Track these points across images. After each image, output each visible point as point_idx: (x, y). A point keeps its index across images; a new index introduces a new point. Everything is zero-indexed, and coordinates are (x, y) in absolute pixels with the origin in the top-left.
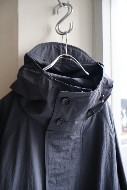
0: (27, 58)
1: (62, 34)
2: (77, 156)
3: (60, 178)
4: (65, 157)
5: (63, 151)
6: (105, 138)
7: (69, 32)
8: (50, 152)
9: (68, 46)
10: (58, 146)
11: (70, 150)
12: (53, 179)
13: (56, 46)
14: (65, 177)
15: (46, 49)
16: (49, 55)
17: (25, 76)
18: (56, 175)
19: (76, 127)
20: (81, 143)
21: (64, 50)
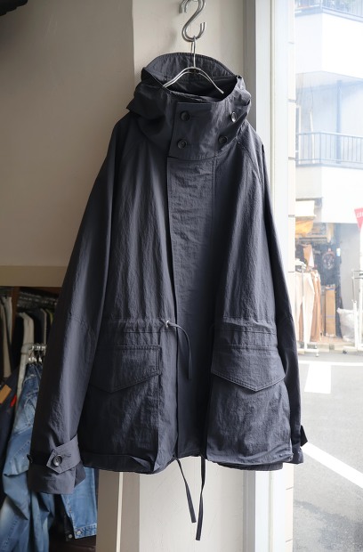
0: (145, 73)
1: (191, 40)
2: (208, 196)
3: (185, 215)
4: (193, 194)
5: (189, 186)
6: (245, 175)
7: (198, 37)
8: (174, 185)
9: (198, 56)
10: (183, 179)
11: (199, 187)
12: (178, 215)
13: (181, 58)
14: (191, 215)
15: (168, 62)
16: (172, 70)
17: (142, 92)
18: (181, 212)
19: (204, 156)
20: (214, 181)
21: (192, 61)
